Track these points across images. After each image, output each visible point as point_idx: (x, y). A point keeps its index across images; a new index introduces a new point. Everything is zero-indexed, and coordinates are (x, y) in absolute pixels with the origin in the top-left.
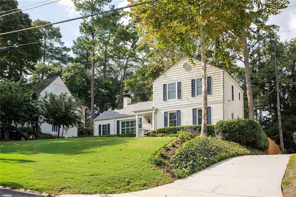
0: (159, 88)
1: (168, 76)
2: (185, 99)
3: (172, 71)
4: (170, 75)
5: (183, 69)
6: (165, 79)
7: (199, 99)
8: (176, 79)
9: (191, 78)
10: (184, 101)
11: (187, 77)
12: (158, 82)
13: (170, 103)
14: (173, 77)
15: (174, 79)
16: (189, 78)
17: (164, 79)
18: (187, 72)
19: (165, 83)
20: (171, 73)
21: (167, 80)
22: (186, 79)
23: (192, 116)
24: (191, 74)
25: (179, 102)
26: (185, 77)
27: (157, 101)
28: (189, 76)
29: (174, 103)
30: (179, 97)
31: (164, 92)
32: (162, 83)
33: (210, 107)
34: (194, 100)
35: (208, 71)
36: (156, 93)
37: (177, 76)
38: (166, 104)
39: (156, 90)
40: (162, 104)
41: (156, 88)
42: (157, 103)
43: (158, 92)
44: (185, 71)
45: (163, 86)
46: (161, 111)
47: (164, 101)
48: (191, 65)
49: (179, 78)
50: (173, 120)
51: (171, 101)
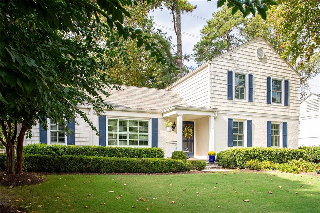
0: (220, 74)
1: (235, 58)
2: (259, 104)
3: (241, 52)
4: (237, 59)
5: (256, 55)
6: (231, 62)
7: (274, 109)
8: (247, 68)
9: (267, 75)
10: (256, 108)
11: (261, 71)
12: (219, 63)
13: (237, 106)
14: (242, 64)
15: (244, 68)
16: (264, 74)
17: (229, 62)
18: (261, 63)
19: (230, 69)
20: (239, 56)
21: (233, 66)
23: (266, 133)
24: (267, 68)
25: (250, 107)
26: (259, 70)
27: (217, 96)
28: (264, 71)
29: (243, 106)
30: (251, 99)
31: (229, 83)
32: (226, 68)
33: (286, 123)
34: (270, 109)
35: (285, 71)
36: (216, 81)
37: (248, 65)
38: (231, 105)
39: (216, 77)
40: (225, 105)
41: (216, 74)
42: (216, 100)
43: (218, 81)
44: (258, 60)
45: (227, 72)
46: (222, 116)
47: (228, 100)
48: (267, 54)
49: (251, 69)
50: (238, 134)
51: (239, 103)
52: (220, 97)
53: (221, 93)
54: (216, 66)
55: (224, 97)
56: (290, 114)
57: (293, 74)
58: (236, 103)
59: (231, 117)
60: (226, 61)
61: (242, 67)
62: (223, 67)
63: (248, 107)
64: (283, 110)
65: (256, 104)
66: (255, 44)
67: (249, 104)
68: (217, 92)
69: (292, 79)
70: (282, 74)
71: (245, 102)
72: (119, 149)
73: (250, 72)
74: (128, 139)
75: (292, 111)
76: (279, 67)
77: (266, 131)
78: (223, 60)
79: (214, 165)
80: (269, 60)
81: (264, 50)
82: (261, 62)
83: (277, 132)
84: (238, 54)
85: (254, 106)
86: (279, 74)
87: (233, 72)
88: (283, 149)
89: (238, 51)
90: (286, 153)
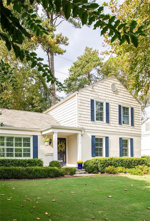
0: (85, 102)
1: (96, 90)
2: (113, 125)
3: (100, 86)
4: (97, 91)
5: (111, 89)
6: (93, 93)
7: (124, 129)
8: (104, 98)
9: (118, 103)
10: (112, 127)
12: (84, 93)
13: (98, 126)
14: (101, 94)
16: (116, 103)
17: (91, 93)
18: (114, 95)
19: (92, 98)
20: (98, 88)
21: (95, 96)
22: (114, 102)
23: (119, 146)
24: (118, 98)
25: (107, 127)
26: (113, 100)
28: (116, 100)
29: (102, 126)
30: (108, 121)
31: (91, 109)
32: (89, 97)
33: (132, 139)
34: (121, 128)
35: (131, 101)
36: (82, 107)
37: (105, 95)
38: (94, 125)
39: (82, 104)
40: (89, 125)
41: (82, 101)
42: (83, 121)
43: (84, 107)
44: (112, 92)
45: (90, 101)
46: (87, 134)
47: (91, 122)
48: (118, 88)
49: (107, 98)
50: (99, 147)
51: (99, 124)
52: (85, 119)
53: (86, 116)
54: (82, 96)
55: (88, 119)
56: (135, 132)
57: (136, 103)
58: (97, 123)
59: (94, 135)
60: (89, 92)
61: (101, 97)
62: (87, 97)
63: (106, 127)
64: (130, 129)
65: (112, 125)
66: (110, 81)
67: (106, 125)
68: (83, 115)
69: (136, 107)
70: (129, 103)
71: (104, 123)
72: (7, 160)
73: (107, 101)
74: (14, 152)
75: (136, 130)
76: (127, 98)
77: (119, 145)
78: (87, 91)
79: (82, 171)
80: (120, 92)
81: (116, 85)
82: (114, 93)
83: (126, 146)
84: (98, 87)
85: (110, 126)
86: (127, 103)
87: (95, 100)
88: (131, 158)
89: (98, 85)
90: (133, 161)
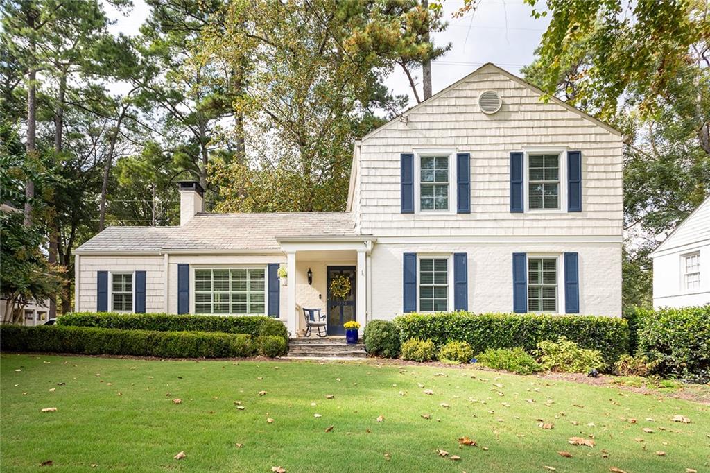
0: (381, 165)
1: (419, 126)
2: (486, 216)
3: (435, 110)
4: (427, 126)
5: (479, 109)
6: (409, 135)
7: (535, 224)
8: (451, 141)
9: (511, 147)
10: (480, 224)
11: (494, 140)
12: (379, 142)
13: (427, 225)
14: (440, 133)
15: (444, 141)
16: (502, 147)
17: (404, 135)
18: (494, 124)
19: (408, 150)
20: (431, 118)
21: (416, 141)
22: (490, 148)
23: (511, 280)
24: (509, 132)
25: (463, 224)
26: (487, 140)
27: (374, 210)
28: (501, 140)
29: (441, 224)
30: (464, 206)
31: (403, 180)
32: (396, 149)
33: (576, 255)
34: (521, 224)
35: (568, 131)
36: (372, 180)
37: (454, 133)
38: (412, 224)
39: (372, 172)
40: (395, 225)
41: (373, 165)
42: (373, 217)
43: (379, 180)
44: (486, 118)
45: (399, 157)
46: (389, 249)
47: (402, 215)
48: (508, 101)
49: (460, 141)
50: (434, 285)
51: (431, 218)
52: (381, 210)
53: (385, 202)
54: (372, 149)
55: (392, 210)
56: (587, 232)
57: (596, 134)
58: (424, 218)
59: (411, 251)
60: (397, 134)
61: (440, 141)
62: (390, 149)
63: (457, 224)
64: (565, 224)
65: (479, 216)
66: (475, 86)
68: (376, 200)
70: (560, 139)
71: (448, 216)
73: (461, 148)
75: (593, 223)
76: (550, 123)
77: (511, 275)
78: (389, 134)
79: (356, 349)
80: (517, 112)
81: (500, 94)
82: (492, 121)
84: (427, 116)
85: (473, 222)
86: (549, 139)
89: (428, 108)
